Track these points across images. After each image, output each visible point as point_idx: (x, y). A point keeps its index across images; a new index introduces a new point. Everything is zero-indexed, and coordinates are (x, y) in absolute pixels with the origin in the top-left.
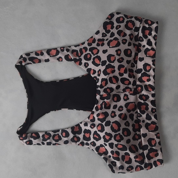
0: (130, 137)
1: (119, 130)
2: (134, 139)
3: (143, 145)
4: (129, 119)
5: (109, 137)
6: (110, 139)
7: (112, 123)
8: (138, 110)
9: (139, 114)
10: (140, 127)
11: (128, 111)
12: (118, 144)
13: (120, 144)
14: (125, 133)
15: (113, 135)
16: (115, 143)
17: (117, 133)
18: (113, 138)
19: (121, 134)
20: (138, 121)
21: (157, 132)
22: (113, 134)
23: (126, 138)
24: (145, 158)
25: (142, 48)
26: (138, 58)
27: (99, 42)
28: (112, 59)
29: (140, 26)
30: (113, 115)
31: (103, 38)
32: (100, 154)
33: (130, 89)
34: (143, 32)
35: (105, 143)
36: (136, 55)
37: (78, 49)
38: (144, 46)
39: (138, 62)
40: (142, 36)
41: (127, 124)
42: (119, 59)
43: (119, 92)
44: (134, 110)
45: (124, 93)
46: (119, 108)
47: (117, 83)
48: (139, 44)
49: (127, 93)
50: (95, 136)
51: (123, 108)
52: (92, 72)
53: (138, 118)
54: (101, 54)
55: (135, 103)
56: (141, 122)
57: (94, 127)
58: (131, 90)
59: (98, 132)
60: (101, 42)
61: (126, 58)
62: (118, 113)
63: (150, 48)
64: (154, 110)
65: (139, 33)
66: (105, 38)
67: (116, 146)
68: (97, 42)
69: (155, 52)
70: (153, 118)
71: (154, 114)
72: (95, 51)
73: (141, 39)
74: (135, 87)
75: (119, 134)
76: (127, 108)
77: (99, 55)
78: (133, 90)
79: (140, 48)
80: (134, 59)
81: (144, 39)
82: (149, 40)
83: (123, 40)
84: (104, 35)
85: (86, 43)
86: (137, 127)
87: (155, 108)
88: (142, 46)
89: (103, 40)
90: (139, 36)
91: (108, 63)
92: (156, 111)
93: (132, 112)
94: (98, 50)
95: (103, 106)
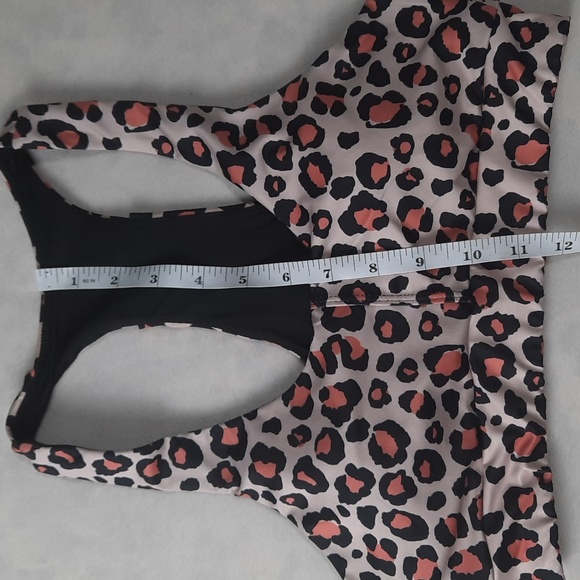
0: (446, 484)
1: (401, 457)
2: (460, 489)
3: (486, 512)
4: (441, 414)
5: (362, 484)
6: (365, 492)
7: (375, 428)
8: (475, 377)
9: (477, 390)
10: (483, 442)
11: (438, 380)
12: (395, 512)
13: (404, 513)
14: (425, 469)
15: (378, 477)
16: (385, 506)
17: (394, 470)
18: (375, 489)
19: (410, 473)
20: (475, 420)
21: (543, 462)
22: (378, 472)
23: (425, 490)
24: (491, 566)
25: (495, 132)
26: (481, 170)
27: (323, 98)
28: (377, 172)
29: (489, 45)
30: (377, 395)
31: (338, 81)
32: (322, 543)
33: (449, 292)
34: (500, 68)
35: (344, 505)
36: (473, 158)
37: (239, 119)
38: (504, 125)
39: (482, 185)
40: (495, 84)
41: (434, 434)
42: (405, 174)
43: (402, 304)
44: (457, 376)
45: (422, 310)
46: (401, 369)
48: (486, 114)
49: (435, 308)
50: (302, 476)
51: (418, 370)
52: (295, 215)
53: (478, 406)
54: (330, 147)
55: (462, 347)
56: (488, 422)
57: (303, 442)
58: (450, 298)
59: (319, 464)
60: (330, 99)
61: (433, 172)
62: (396, 389)
63: (528, 130)
64: (536, 380)
65: (483, 72)
66: (349, 85)
67: (388, 519)
68: (312, 93)
69: (549, 148)
70: (531, 409)
71: (536, 393)
72: (307, 134)
73: (492, 96)
74: (466, 284)
75: (402, 472)
76: (434, 371)
77: (323, 149)
78: (458, 296)
79: (485, 130)
80: (466, 173)
81: (504, 96)
82: (524, 100)
83: (423, 97)
84: (344, 70)
85: (276, 100)
86: (469, 441)
87: (539, 368)
88: (495, 126)
89: (340, 91)
90: (486, 84)
91: (358, 188)
92: (542, 383)
93: (450, 385)
94: (318, 128)
95: (339, 357)
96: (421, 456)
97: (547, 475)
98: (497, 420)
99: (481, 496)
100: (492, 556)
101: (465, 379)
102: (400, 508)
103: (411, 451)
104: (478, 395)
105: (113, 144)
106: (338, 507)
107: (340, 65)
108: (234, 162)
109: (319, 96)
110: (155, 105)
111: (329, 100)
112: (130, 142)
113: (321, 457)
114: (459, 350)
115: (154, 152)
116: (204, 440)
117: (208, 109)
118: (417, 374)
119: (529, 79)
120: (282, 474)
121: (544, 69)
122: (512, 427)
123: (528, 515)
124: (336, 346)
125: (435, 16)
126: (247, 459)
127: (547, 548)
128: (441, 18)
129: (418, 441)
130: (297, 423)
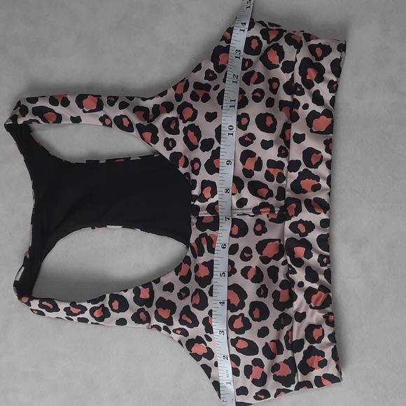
0: (269, 323)
1: (242, 305)
2: (278, 325)
3: (294, 339)
4: (267, 280)
8: (288, 258)
9: (289, 266)
10: (293, 297)
11: (265, 260)
12: (238, 338)
13: (243, 339)
14: (257, 313)
16: (232, 335)
17: (237, 313)
19: (247, 315)
20: (288, 284)
21: (329, 309)
22: (229, 314)
23: (256, 326)
24: (297, 371)
25: (300, 111)
26: (292, 134)
27: (197, 92)
29: (296, 59)
31: (207, 82)
32: (197, 357)
33: (272, 208)
34: (303, 72)
35: (209, 334)
36: (287, 126)
37: (149, 104)
38: (306, 106)
39: (293, 143)
40: (300, 83)
41: (262, 292)
42: (244, 137)
43: (244, 214)
44: (277, 257)
45: (256, 218)
46: (243, 253)
47: (240, 192)
48: (295, 100)
49: (264, 217)
50: (184, 317)
51: (253, 254)
52: (181, 162)
53: (290, 276)
54: (200, 121)
55: (279, 240)
56: (296, 285)
57: (186, 297)
58: (272, 211)
59: (194, 310)
60: (202, 92)
61: (261, 136)
62: (240, 265)
63: (320, 109)
64: (325, 260)
65: (293, 75)
66: (213, 84)
68: (191, 89)
69: (332, 121)
70: (322, 277)
71: (325, 268)
72: (188, 113)
73: (298, 89)
74: (282, 202)
75: (242, 315)
76: (262, 254)
77: (196, 122)
78: (277, 210)
79: (295, 110)
80: (283, 136)
81: (305, 89)
82: (317, 92)
83: (256, 91)
84: (211, 75)
85: (171, 92)
86: (284, 296)
87: (327, 253)
88: (301, 107)
89: (207, 87)
90: (295, 82)
91: (216, 145)
92: (329, 262)
93: (272, 263)
94: (194, 110)
95: (205, 246)
96: (254, 305)
97: (331, 318)
98: (301, 284)
99: (292, 329)
100: (297, 365)
101: (282, 259)
102: (241, 336)
103: (247, 302)
104: (290, 269)
105: (76, 120)
106: (205, 335)
107: (208, 71)
108: (146, 130)
109: (195, 91)
110: (100, 96)
111: (200, 93)
112: (86, 118)
113: (194, 306)
114: (277, 242)
115: (101, 124)
116: (129, 296)
117: (131, 98)
118: (252, 256)
119: (320, 79)
120: (173, 316)
121: (329, 73)
122: (310, 288)
123: (319, 341)
124: (204, 240)
125: (264, 42)
126: (154, 307)
127: (330, 361)
128: (268, 43)
129: (252, 296)
130: (182, 285)
